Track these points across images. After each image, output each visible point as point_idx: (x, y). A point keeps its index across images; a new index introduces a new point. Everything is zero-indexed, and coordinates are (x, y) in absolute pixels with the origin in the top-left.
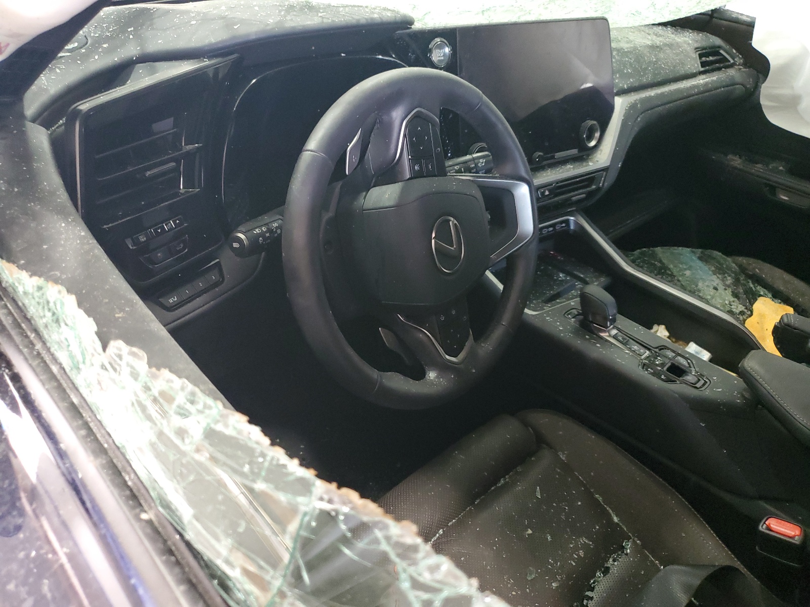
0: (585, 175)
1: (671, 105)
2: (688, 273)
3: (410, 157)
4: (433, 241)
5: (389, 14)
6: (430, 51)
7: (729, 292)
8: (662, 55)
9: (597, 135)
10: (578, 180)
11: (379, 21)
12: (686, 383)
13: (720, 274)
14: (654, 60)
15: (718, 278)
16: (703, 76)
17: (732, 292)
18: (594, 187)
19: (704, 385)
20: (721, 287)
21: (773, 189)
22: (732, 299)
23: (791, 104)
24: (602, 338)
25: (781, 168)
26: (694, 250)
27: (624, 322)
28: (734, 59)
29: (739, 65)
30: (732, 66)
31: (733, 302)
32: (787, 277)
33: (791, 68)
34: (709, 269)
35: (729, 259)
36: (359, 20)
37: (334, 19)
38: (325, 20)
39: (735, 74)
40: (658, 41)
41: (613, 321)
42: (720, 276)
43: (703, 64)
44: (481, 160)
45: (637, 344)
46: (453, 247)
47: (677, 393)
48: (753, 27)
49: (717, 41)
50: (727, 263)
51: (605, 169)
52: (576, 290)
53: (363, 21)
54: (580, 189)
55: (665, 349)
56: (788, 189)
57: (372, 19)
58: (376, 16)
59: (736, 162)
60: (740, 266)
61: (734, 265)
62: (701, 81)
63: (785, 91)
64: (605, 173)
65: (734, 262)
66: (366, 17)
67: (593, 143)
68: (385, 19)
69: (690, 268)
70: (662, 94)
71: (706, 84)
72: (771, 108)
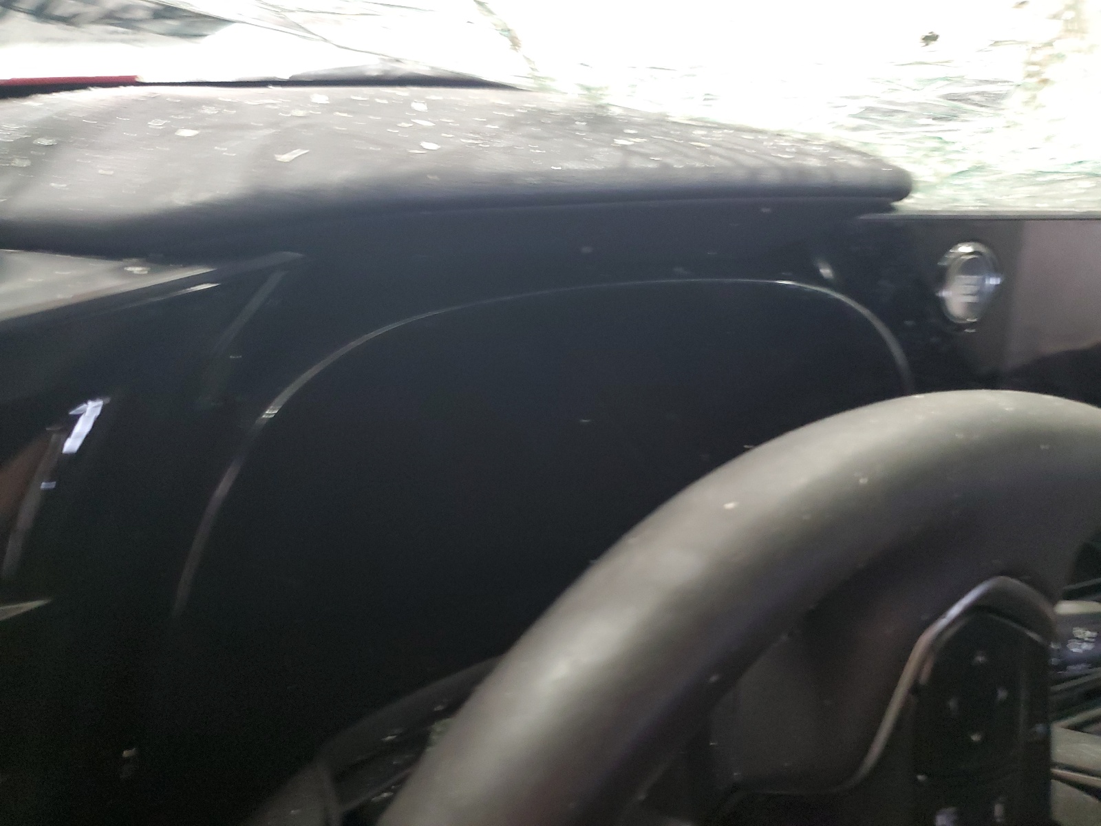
5: (855, 162)
11: (823, 179)
36: (755, 172)
37: (669, 160)
38: (636, 163)
44: (1079, 632)
53: (771, 177)
57: (802, 171)
58: (813, 162)
66: (782, 163)
68: (843, 177)
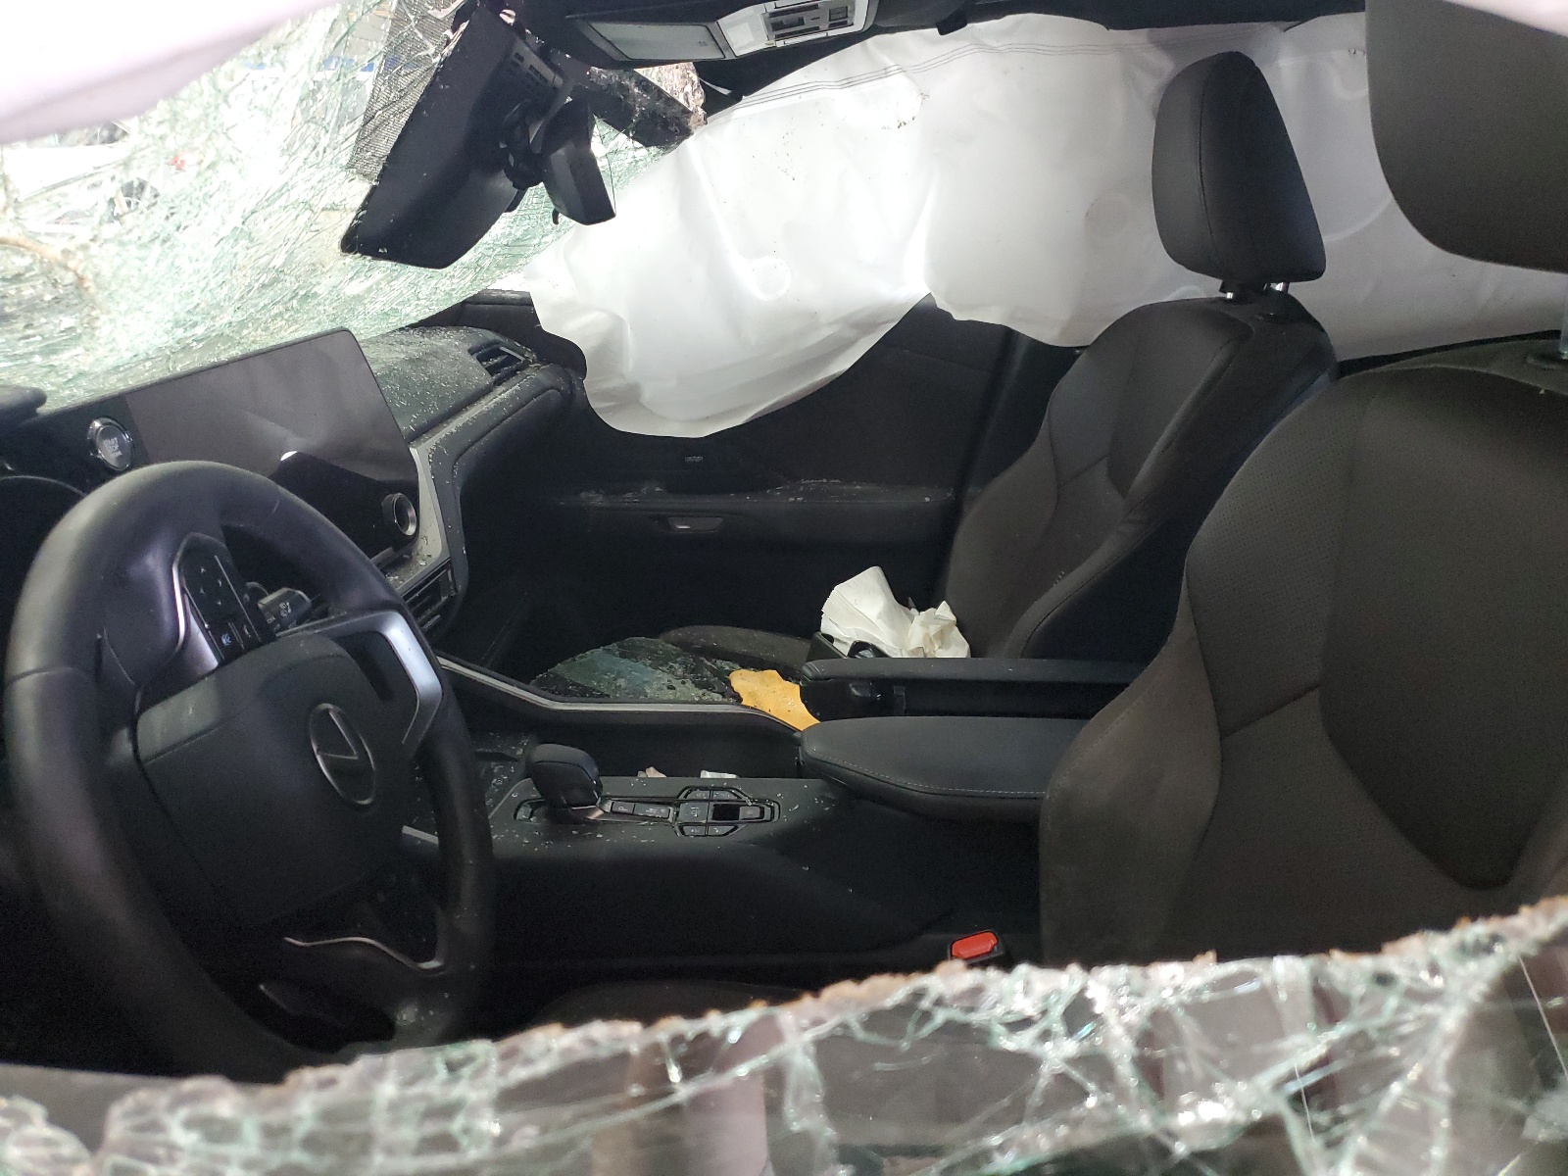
0: (424, 584)
1: (485, 438)
2: (622, 682)
3: (206, 626)
4: (319, 758)
6: (93, 446)
7: (689, 684)
8: (432, 371)
9: (412, 513)
10: (417, 595)
12: (749, 821)
13: (662, 666)
14: (426, 379)
15: (663, 671)
16: (500, 389)
17: (693, 682)
18: (444, 599)
19: (773, 812)
20: (675, 683)
21: (663, 519)
22: (701, 692)
23: (630, 397)
24: (595, 823)
25: (658, 489)
26: (606, 647)
27: (612, 784)
28: (523, 356)
29: (534, 362)
30: (525, 366)
31: (704, 695)
32: (742, 632)
33: (610, 345)
34: (645, 664)
35: (659, 640)
39: (536, 375)
40: (413, 351)
41: (599, 786)
42: (664, 668)
43: (491, 370)
44: (282, 606)
45: (652, 805)
46: (352, 755)
47: (750, 842)
48: (532, 305)
49: (491, 336)
50: (661, 647)
51: (447, 565)
52: (497, 776)
54: (426, 609)
55: (691, 791)
56: (683, 515)
59: (597, 499)
60: (677, 643)
61: (670, 646)
62: (503, 394)
63: (614, 383)
64: (449, 572)
65: (667, 642)
67: (411, 530)
69: (619, 675)
70: (465, 425)
71: (512, 397)
72: (607, 410)
